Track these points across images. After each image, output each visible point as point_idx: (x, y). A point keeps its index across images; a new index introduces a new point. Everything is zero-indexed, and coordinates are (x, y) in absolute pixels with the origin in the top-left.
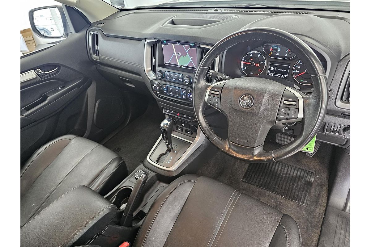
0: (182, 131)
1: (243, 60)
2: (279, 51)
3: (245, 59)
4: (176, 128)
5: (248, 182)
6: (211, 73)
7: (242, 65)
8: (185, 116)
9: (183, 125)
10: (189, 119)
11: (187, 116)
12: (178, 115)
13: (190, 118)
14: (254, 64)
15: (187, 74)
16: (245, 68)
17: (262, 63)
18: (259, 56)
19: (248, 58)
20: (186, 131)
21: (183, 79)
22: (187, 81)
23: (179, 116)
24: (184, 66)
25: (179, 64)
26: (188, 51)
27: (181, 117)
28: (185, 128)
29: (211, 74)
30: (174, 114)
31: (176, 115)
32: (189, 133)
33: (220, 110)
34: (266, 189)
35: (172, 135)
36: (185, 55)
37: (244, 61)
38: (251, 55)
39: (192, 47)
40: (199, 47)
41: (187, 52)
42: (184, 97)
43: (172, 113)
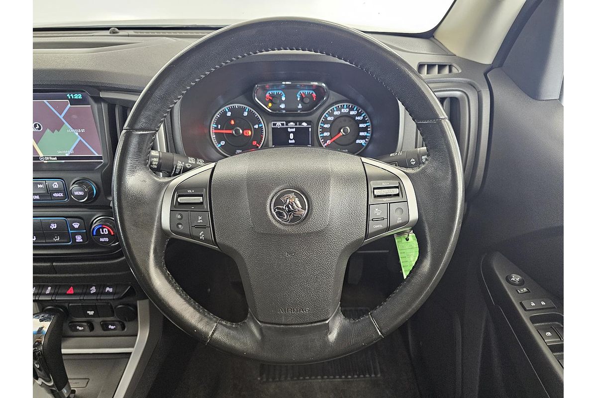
0: (92, 328)
1: (213, 125)
2: (283, 99)
3: (217, 124)
4: (71, 327)
5: (274, 379)
6: (155, 157)
7: (213, 136)
8: (93, 290)
9: (91, 313)
10: (108, 293)
11: (101, 287)
12: (71, 291)
13: (111, 290)
14: (241, 131)
15: (78, 176)
16: (223, 143)
17: (256, 126)
18: (246, 114)
19: (224, 121)
20: (105, 326)
21: (67, 192)
22: (81, 193)
23: (75, 294)
24: (59, 158)
25: (41, 155)
26: (63, 114)
27: (80, 294)
28: (101, 319)
29: (155, 159)
30: (57, 294)
31: (66, 294)
32: (112, 327)
33: (216, 244)
34: (310, 378)
35: (64, 351)
36: (57, 126)
37: (216, 128)
38: (229, 114)
39: (74, 102)
40: (98, 100)
41: (61, 117)
42: (79, 239)
43: (48, 292)
